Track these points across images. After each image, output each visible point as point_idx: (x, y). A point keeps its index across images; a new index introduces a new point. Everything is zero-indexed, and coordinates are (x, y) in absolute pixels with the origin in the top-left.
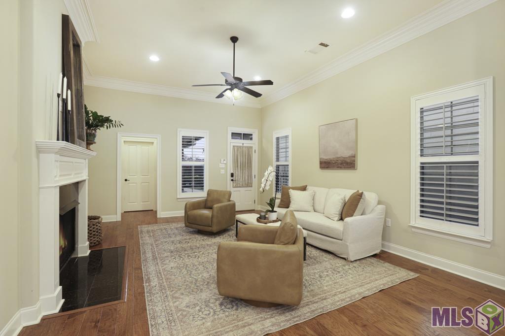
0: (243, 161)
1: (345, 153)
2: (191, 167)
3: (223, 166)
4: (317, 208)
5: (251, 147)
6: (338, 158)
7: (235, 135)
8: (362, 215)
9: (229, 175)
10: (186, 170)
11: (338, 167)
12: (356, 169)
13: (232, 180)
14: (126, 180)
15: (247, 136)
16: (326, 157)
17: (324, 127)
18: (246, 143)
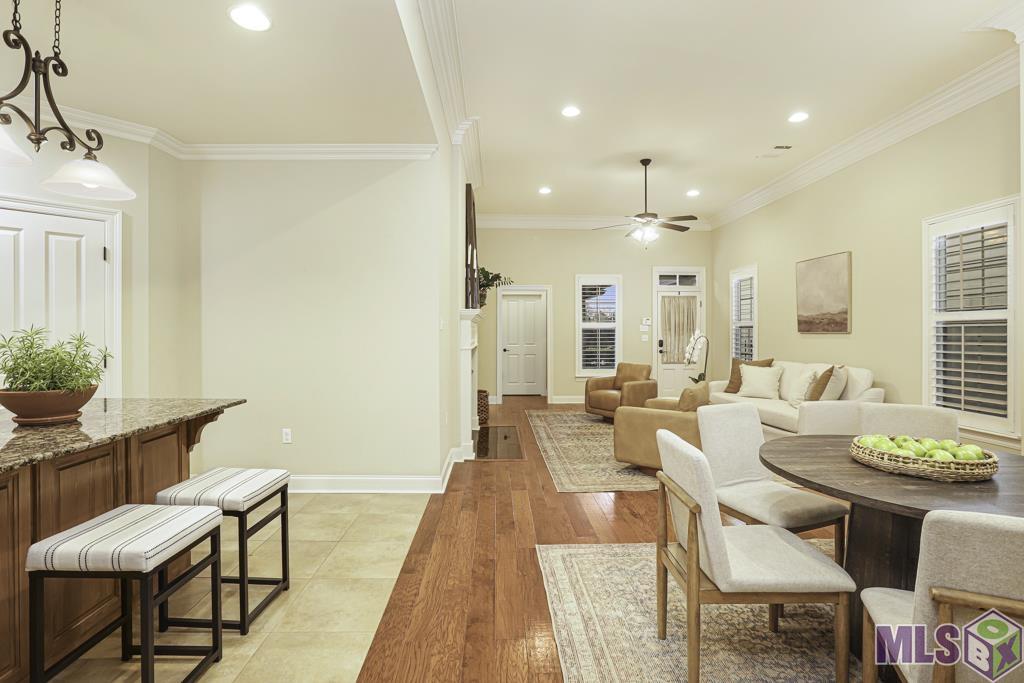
0: (681, 322)
1: (833, 307)
2: (596, 331)
3: (646, 329)
4: (783, 395)
5: (695, 297)
6: (824, 314)
7: (665, 279)
8: (839, 399)
9: (656, 344)
10: (589, 336)
11: (824, 330)
12: (849, 333)
13: (661, 352)
14: (505, 350)
15: (688, 279)
16: (806, 314)
17: (803, 264)
18: (686, 290)
